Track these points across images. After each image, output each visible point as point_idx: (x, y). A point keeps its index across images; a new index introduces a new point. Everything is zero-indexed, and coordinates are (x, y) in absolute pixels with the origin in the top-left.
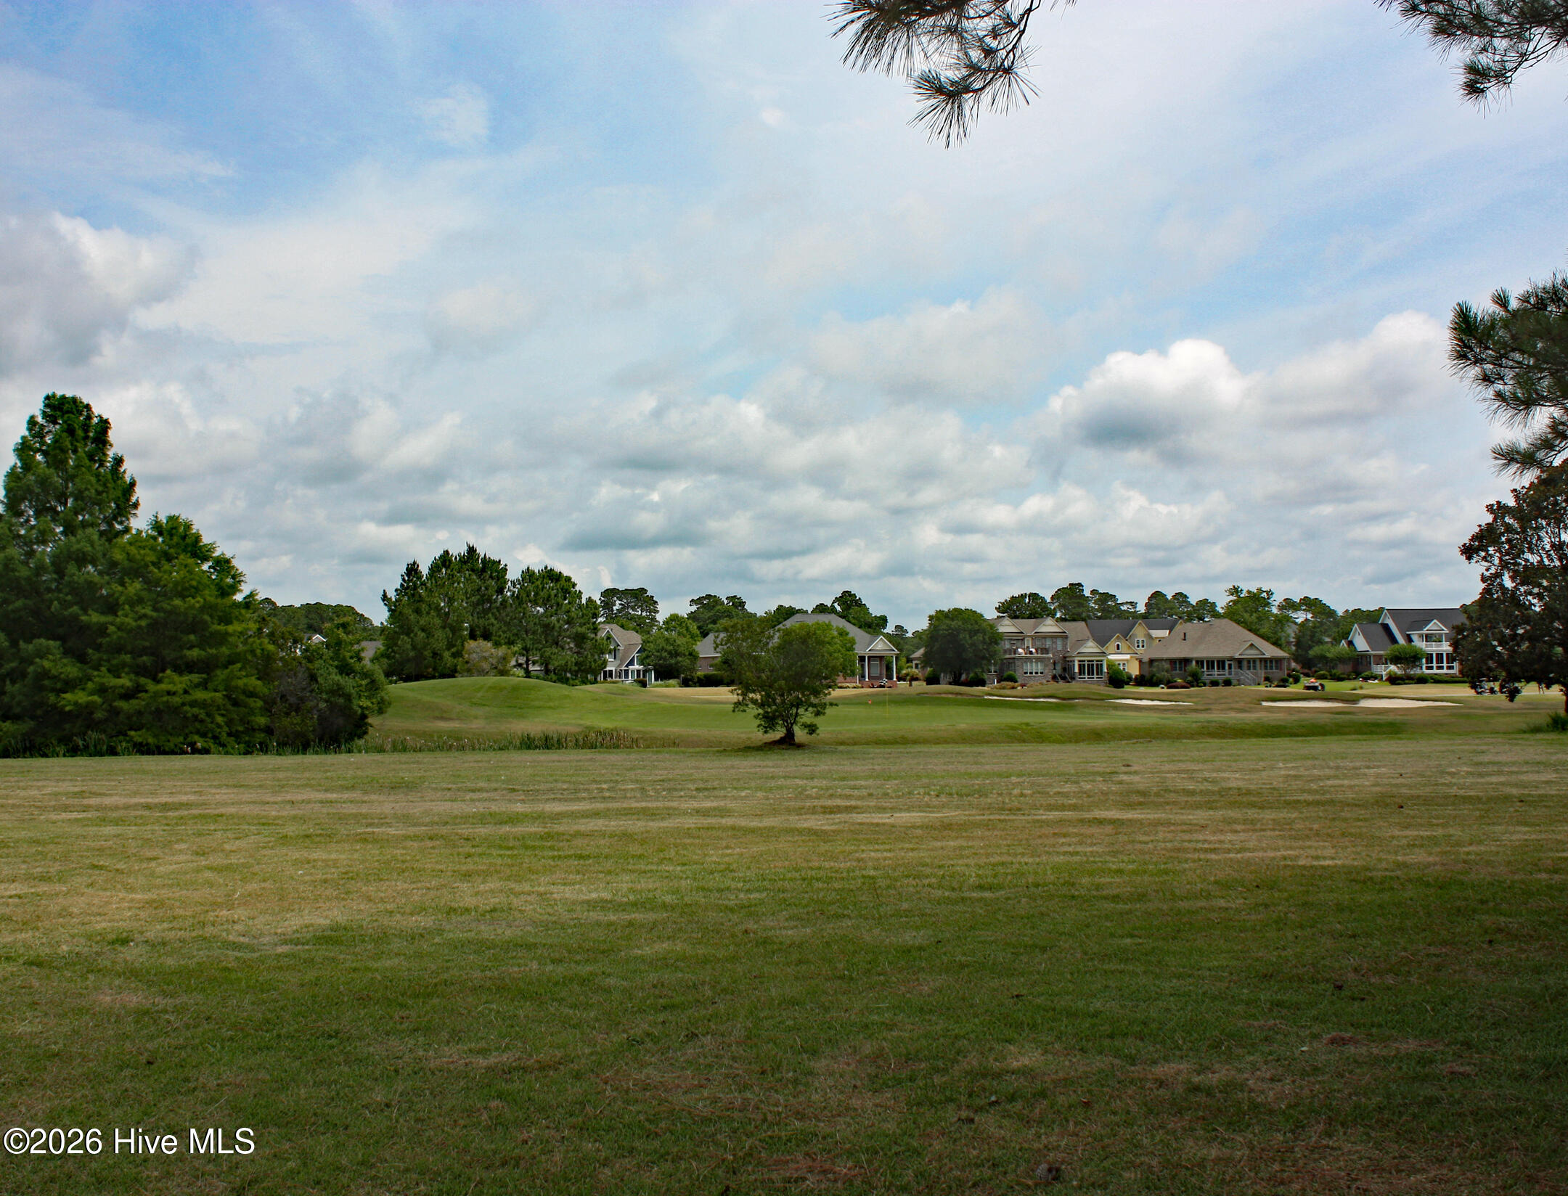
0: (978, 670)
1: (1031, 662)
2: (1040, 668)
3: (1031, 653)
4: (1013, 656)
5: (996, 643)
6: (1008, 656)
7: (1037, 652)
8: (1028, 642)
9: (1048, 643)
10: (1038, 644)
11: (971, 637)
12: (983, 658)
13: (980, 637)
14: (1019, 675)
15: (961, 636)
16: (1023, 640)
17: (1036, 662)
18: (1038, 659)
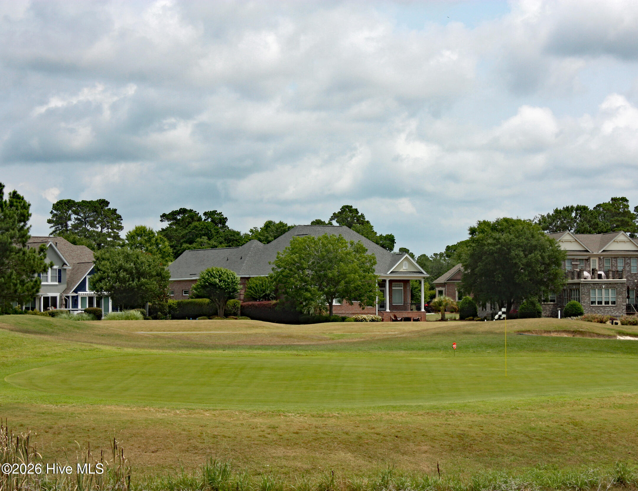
0: (535, 299)
1: (600, 289)
2: (611, 296)
3: (600, 276)
4: (576, 280)
5: (558, 265)
6: (570, 281)
7: (607, 277)
8: (595, 263)
9: (620, 266)
10: (607, 265)
11: (526, 256)
12: (541, 282)
13: (537, 254)
14: (584, 305)
15: (513, 253)
16: (587, 260)
17: (607, 289)
18: (609, 285)
